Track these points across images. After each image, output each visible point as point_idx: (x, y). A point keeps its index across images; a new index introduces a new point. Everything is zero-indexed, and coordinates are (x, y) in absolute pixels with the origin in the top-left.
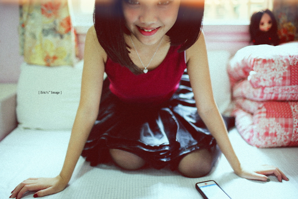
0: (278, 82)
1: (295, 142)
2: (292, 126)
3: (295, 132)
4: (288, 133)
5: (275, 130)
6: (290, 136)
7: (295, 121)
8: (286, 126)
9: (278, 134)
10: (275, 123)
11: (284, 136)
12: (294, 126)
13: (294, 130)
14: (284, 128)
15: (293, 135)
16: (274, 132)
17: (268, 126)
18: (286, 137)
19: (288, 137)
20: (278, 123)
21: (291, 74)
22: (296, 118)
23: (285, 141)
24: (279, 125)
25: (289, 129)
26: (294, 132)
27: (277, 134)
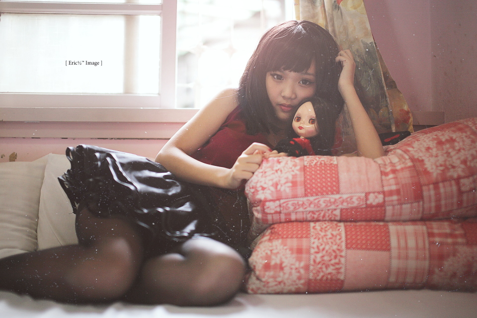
0: (285, 190)
1: (316, 280)
2: (308, 252)
3: (314, 261)
4: (302, 264)
5: (281, 259)
6: (307, 268)
7: (314, 243)
8: (299, 251)
9: (286, 266)
10: (280, 247)
11: (296, 269)
12: (312, 251)
13: (312, 257)
14: (295, 255)
15: (311, 268)
16: (278, 262)
17: (269, 253)
18: (299, 272)
19: (302, 271)
20: (285, 248)
21: (305, 177)
22: (315, 238)
23: (299, 278)
24: (288, 251)
25: (304, 256)
26: (312, 262)
27: (284, 265)
